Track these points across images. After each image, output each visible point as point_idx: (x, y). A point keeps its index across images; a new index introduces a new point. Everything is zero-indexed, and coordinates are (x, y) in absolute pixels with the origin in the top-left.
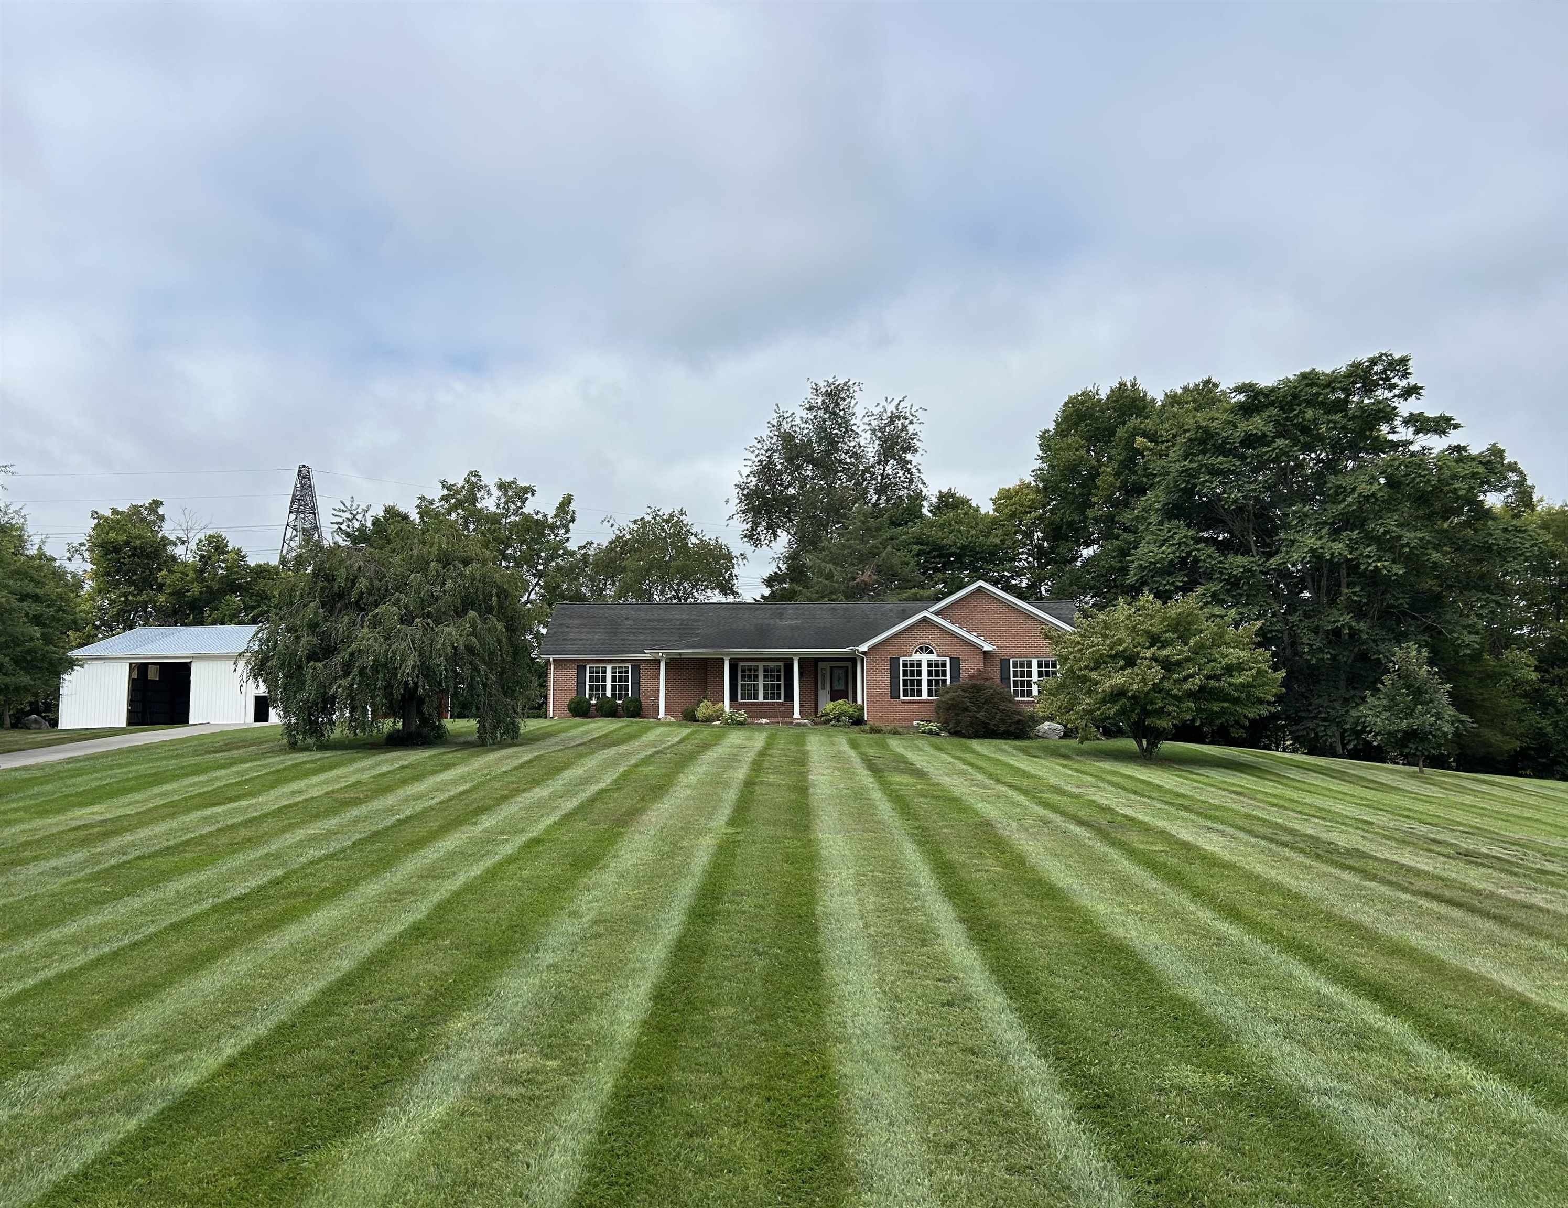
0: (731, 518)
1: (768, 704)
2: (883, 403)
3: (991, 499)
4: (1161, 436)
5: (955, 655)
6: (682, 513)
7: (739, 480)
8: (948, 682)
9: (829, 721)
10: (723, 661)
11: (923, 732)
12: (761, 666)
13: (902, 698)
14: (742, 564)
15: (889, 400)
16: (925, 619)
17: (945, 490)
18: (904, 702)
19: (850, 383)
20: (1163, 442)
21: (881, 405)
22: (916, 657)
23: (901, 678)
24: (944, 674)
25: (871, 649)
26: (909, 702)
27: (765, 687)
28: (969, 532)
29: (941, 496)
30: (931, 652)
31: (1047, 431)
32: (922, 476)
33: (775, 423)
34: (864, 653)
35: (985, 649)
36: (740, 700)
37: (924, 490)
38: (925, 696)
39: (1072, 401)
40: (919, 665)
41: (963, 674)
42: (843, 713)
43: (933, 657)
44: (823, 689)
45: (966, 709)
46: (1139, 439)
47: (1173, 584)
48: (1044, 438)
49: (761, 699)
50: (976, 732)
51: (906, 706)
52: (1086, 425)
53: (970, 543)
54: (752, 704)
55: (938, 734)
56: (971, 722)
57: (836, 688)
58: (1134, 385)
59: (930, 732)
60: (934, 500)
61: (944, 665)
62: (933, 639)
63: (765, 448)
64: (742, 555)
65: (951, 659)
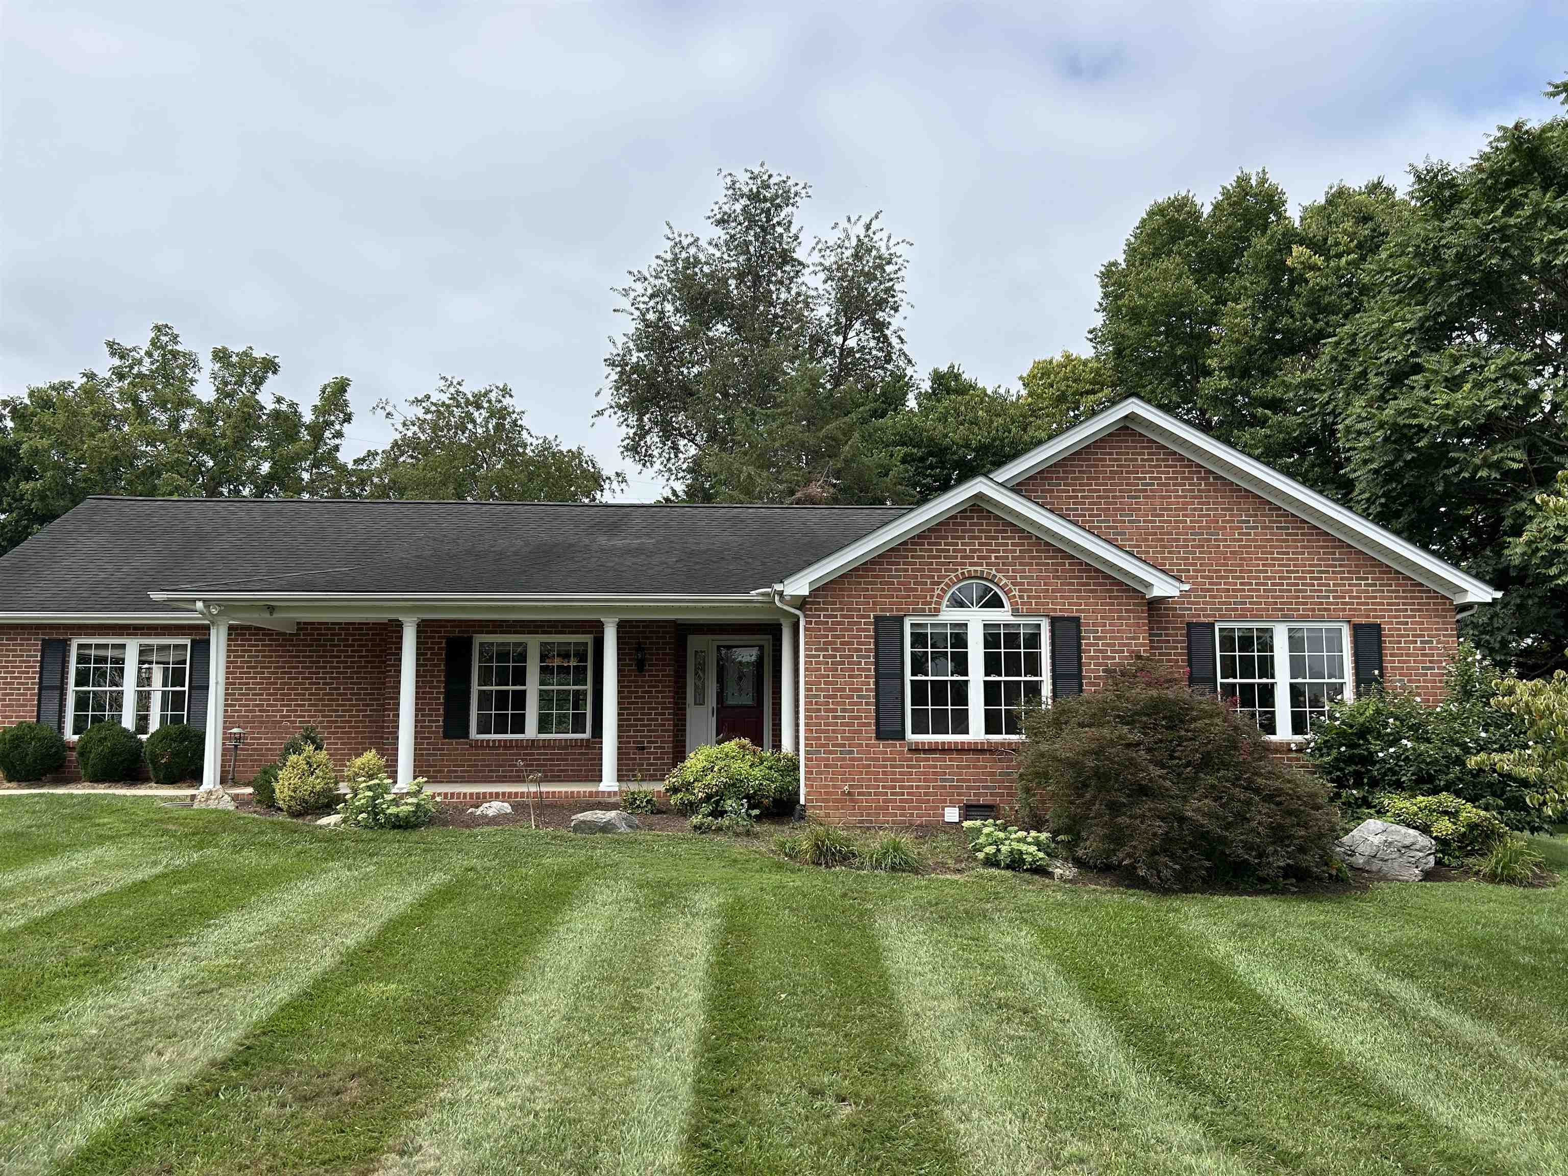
0: (600, 413)
1: (547, 744)
2: (843, 224)
3: (1021, 378)
4: (1337, 244)
5: (1063, 608)
6: (506, 392)
7: (610, 351)
8: (1046, 690)
9: (689, 808)
10: (396, 628)
11: (991, 862)
12: (533, 643)
13: (910, 736)
14: (618, 489)
15: (853, 220)
16: (978, 506)
17: (944, 369)
18: (916, 749)
19: (790, 183)
20: (1339, 256)
21: (841, 227)
22: (950, 615)
23: (908, 677)
24: (1034, 667)
25: (821, 590)
26: (933, 749)
27: (545, 699)
28: (992, 422)
29: (938, 378)
30: (995, 602)
31: (1115, 264)
32: (905, 348)
33: (669, 256)
34: (802, 603)
35: (1157, 592)
36: (474, 734)
37: (909, 371)
38: (977, 731)
39: (1158, 211)
40: (960, 640)
41: (1091, 668)
42: (734, 786)
43: (1001, 616)
44: (700, 701)
45: (1143, 791)
46: (1296, 250)
47: (1497, 465)
48: (1109, 274)
49: (531, 730)
50: (1186, 870)
51: (925, 763)
52: (1187, 246)
53: (994, 440)
54: (507, 745)
55: (1040, 871)
56: (1167, 839)
57: (731, 702)
58: (1263, 181)
59: (1016, 863)
60: (926, 386)
61: (1033, 640)
62: (1003, 564)
63: (650, 291)
64: (618, 475)
65: (1054, 621)
